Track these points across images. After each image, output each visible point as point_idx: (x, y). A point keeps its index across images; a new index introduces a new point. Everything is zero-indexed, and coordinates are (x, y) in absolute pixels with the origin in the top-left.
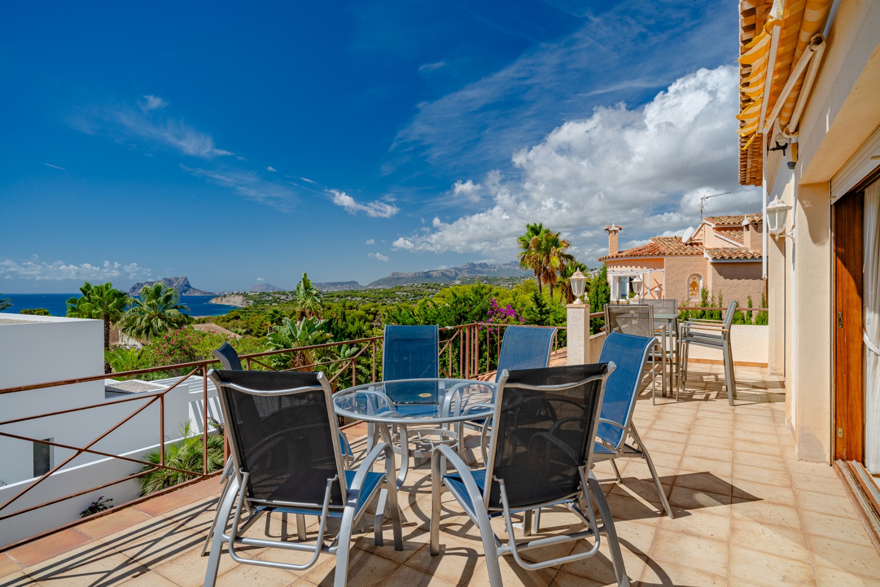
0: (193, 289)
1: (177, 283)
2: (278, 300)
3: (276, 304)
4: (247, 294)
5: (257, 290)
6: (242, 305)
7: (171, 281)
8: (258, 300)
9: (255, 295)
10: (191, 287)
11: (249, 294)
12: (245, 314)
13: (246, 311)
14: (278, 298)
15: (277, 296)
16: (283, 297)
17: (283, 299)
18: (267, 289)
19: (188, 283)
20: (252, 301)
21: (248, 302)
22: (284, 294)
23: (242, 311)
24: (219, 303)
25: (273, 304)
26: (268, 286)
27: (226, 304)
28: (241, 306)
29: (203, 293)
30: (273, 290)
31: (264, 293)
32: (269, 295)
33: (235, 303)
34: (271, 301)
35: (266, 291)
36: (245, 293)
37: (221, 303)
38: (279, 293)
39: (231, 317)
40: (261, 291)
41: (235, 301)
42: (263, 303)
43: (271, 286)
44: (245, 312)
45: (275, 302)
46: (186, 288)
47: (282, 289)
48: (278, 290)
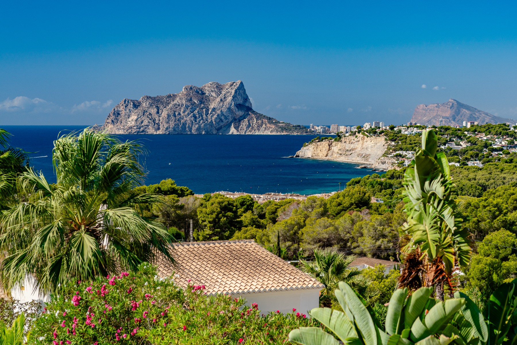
0: (259, 117)
1: (218, 99)
2: (486, 152)
3: (478, 164)
4: (400, 131)
7: (203, 94)
10: (254, 112)
11: (405, 132)
12: (389, 191)
13: (392, 181)
14: (486, 146)
15: (484, 137)
16: (500, 143)
17: (501, 150)
19: (246, 99)
21: (400, 155)
23: (381, 184)
24: (324, 158)
25: (470, 164)
27: (342, 159)
28: (381, 167)
29: (283, 129)
30: (471, 119)
31: (447, 129)
32: (458, 134)
33: (366, 157)
34: (464, 152)
35: (453, 125)
36: (392, 128)
37: (329, 158)
38: (488, 129)
39: (346, 202)
40: (438, 125)
41: (364, 152)
43: (468, 108)
44: (391, 186)
45: (476, 157)
46: (240, 113)
47: (498, 118)
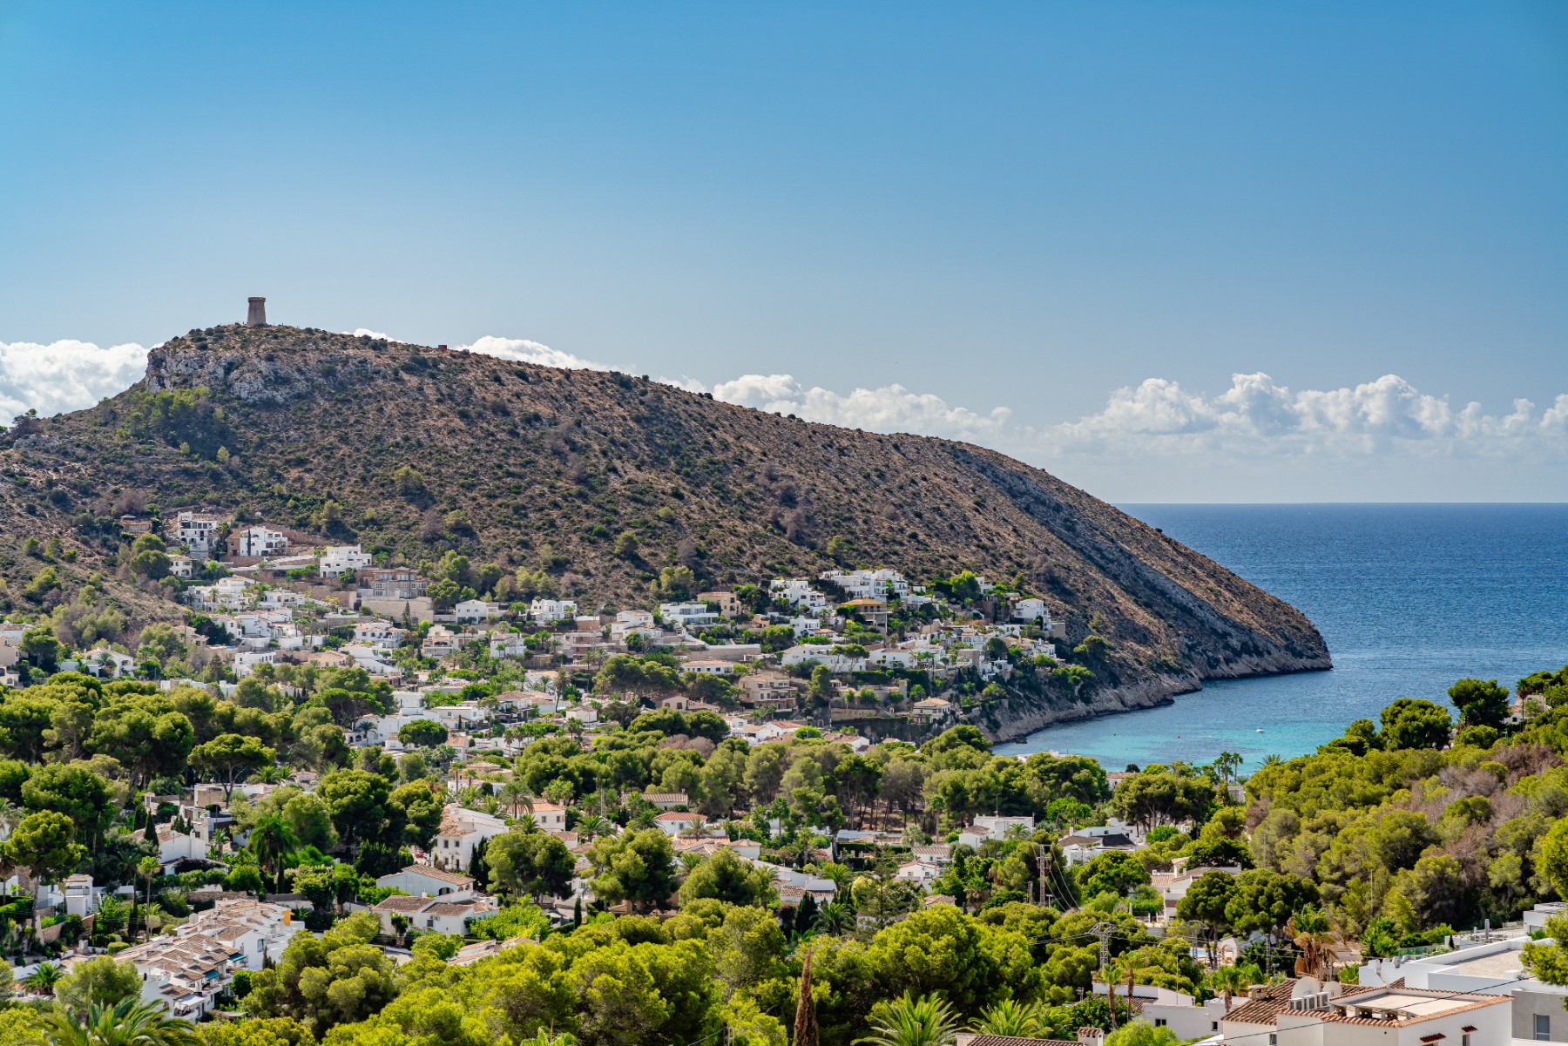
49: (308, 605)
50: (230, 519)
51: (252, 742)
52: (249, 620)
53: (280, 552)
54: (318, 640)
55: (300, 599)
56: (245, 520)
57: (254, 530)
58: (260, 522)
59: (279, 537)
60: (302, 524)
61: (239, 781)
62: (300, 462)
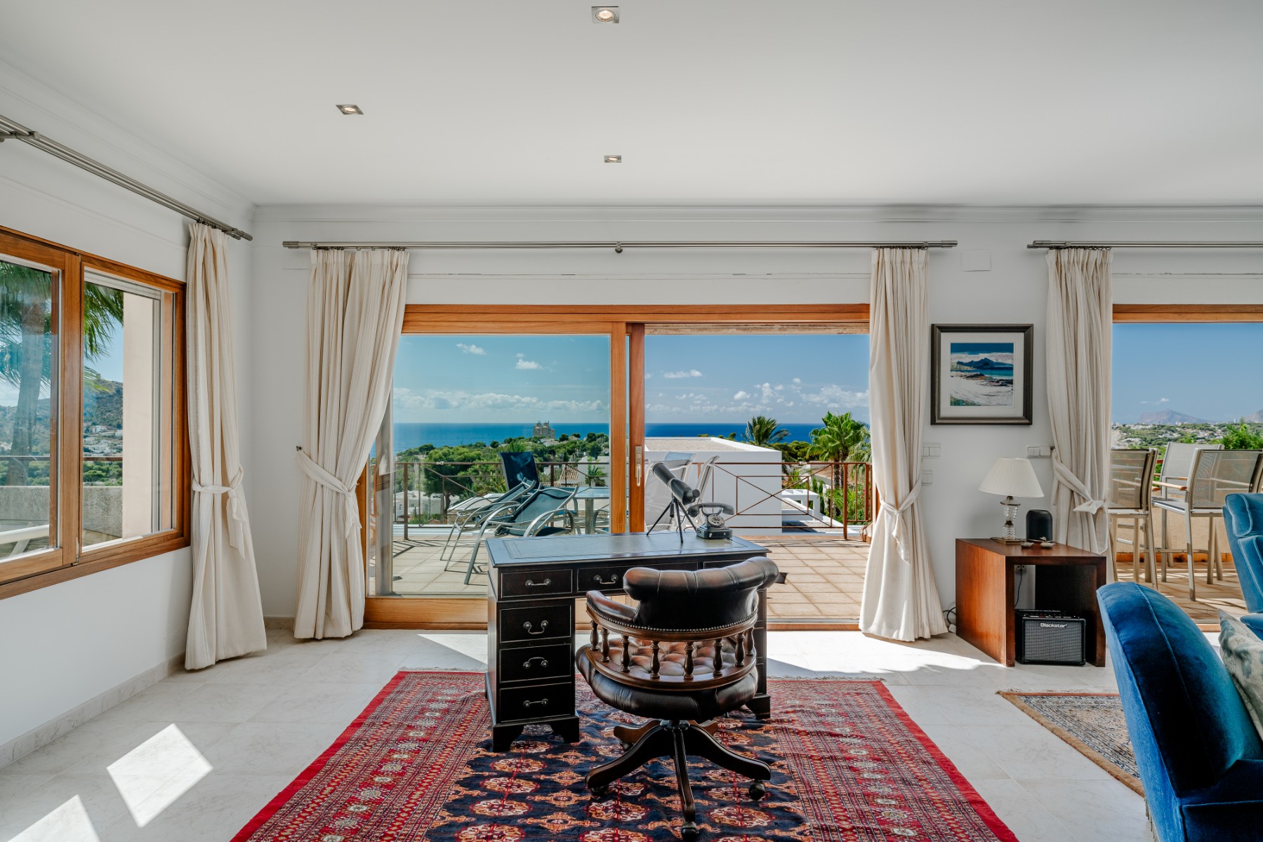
5: (1148, 420)
6: (1119, 445)
8: (1149, 438)
9: (1144, 429)
18: (1169, 420)
20: (1137, 440)
22: (1205, 428)
26: (1172, 414)
42: (1160, 444)
48: (1194, 421)
49: (112, 443)
50: (90, 424)
51: (99, 472)
52: (95, 446)
53: (105, 431)
54: (115, 451)
55: (110, 442)
56: (94, 424)
57: (97, 426)
58: (98, 425)
59: (104, 428)
60: (110, 425)
61: (95, 481)
62: (109, 411)
